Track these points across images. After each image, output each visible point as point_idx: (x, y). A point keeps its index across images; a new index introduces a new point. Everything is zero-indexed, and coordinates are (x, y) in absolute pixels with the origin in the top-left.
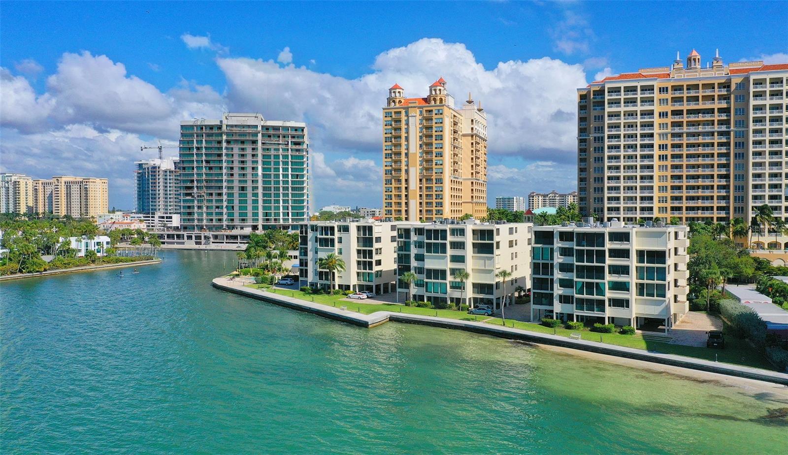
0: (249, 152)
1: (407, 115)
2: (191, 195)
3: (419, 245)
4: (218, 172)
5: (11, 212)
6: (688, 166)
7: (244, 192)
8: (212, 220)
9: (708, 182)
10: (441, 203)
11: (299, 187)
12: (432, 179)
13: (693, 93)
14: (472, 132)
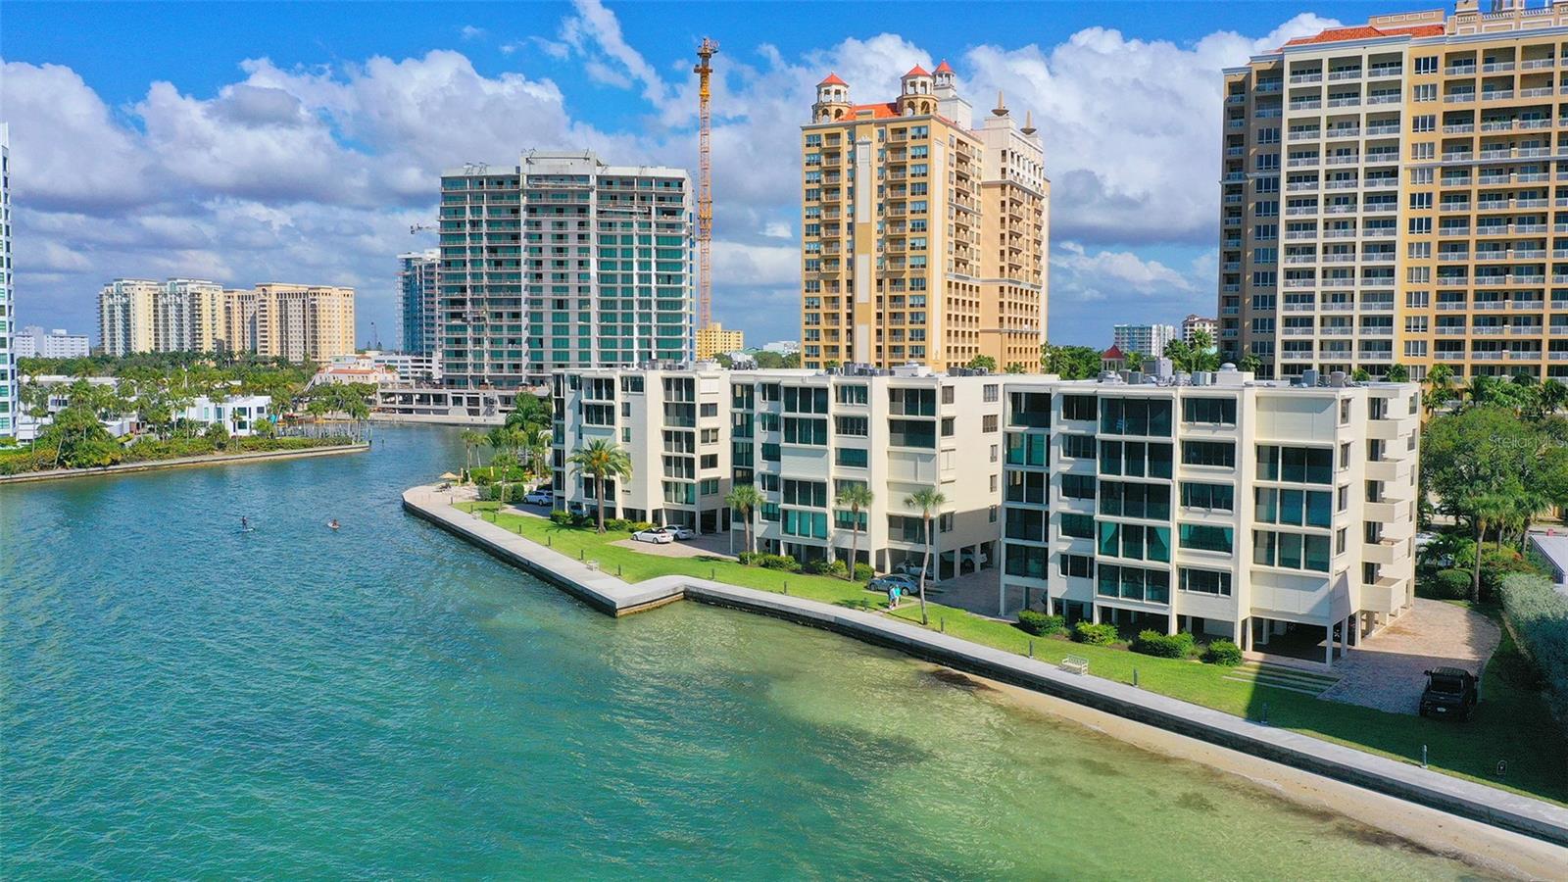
0: (572, 229)
1: (853, 142)
2: (461, 317)
3: (772, 423)
4: (513, 270)
5: (186, 350)
6: (1481, 245)
7: (562, 311)
8: (501, 366)
9: (1528, 283)
10: (923, 332)
11: (672, 301)
12: (904, 280)
13: (1499, 70)
14: (1004, 177)
